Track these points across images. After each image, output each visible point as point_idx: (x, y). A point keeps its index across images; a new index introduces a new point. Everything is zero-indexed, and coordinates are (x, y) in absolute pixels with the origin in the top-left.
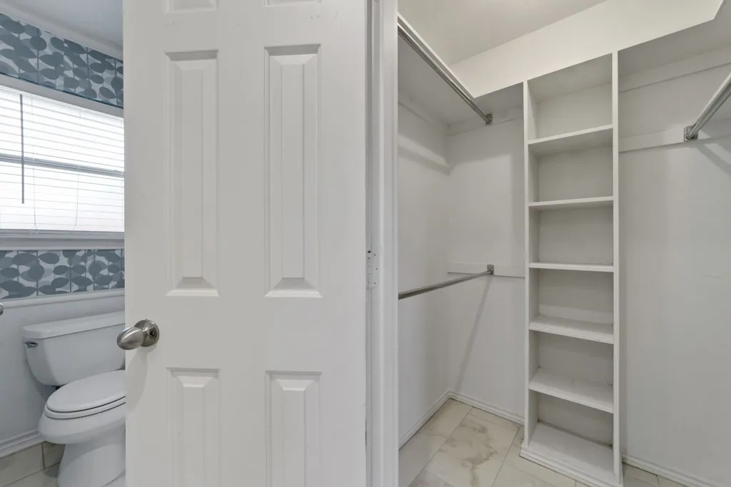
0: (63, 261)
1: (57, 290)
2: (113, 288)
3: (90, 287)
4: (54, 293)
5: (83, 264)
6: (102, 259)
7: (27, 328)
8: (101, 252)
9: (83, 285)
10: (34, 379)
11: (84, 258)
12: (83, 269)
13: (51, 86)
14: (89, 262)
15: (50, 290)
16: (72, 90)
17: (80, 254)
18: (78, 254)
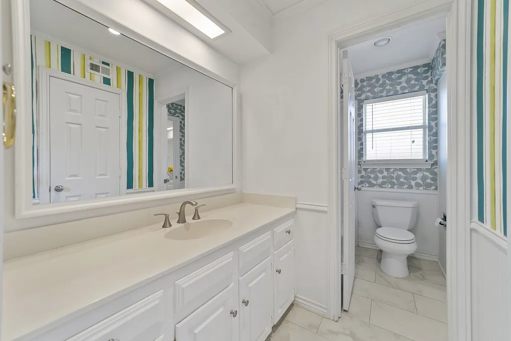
0: (385, 173)
1: (383, 186)
2: (406, 188)
3: (396, 187)
4: (382, 187)
5: (392, 175)
6: (400, 173)
7: (373, 200)
8: (400, 170)
9: (393, 185)
10: (376, 224)
11: (393, 173)
12: (393, 178)
13: (382, 97)
14: (396, 174)
15: (381, 186)
16: (389, 94)
17: (392, 170)
18: (391, 170)
